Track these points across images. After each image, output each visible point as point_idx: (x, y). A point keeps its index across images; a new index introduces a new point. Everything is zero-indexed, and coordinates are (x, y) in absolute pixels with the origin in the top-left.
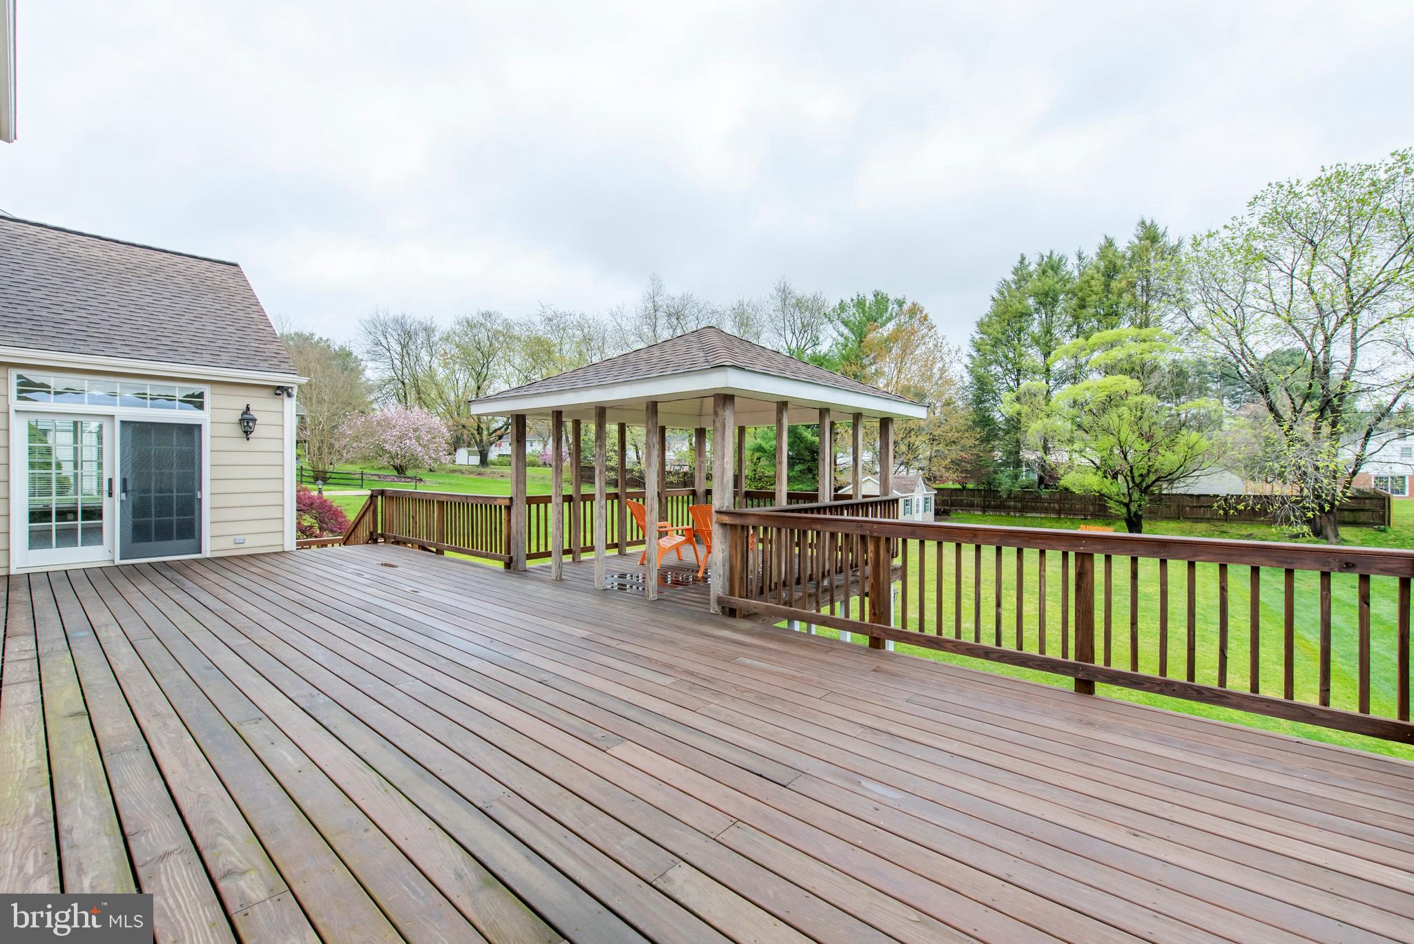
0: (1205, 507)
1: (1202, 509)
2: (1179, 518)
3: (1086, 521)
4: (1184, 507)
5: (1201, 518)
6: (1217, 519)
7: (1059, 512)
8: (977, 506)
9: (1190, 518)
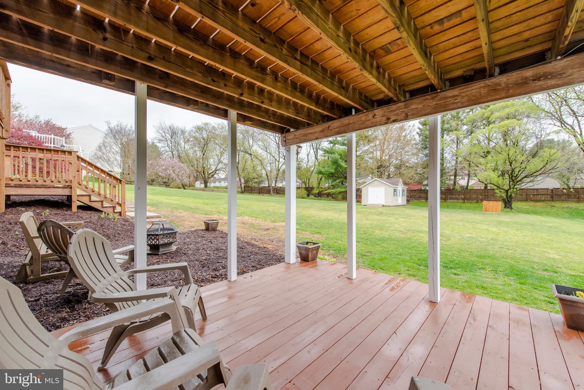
0: (541, 195)
1: (539, 196)
2: (527, 200)
3: (478, 203)
4: (529, 195)
5: (539, 200)
6: (547, 200)
7: (464, 199)
8: (423, 198)
9: (532, 200)
